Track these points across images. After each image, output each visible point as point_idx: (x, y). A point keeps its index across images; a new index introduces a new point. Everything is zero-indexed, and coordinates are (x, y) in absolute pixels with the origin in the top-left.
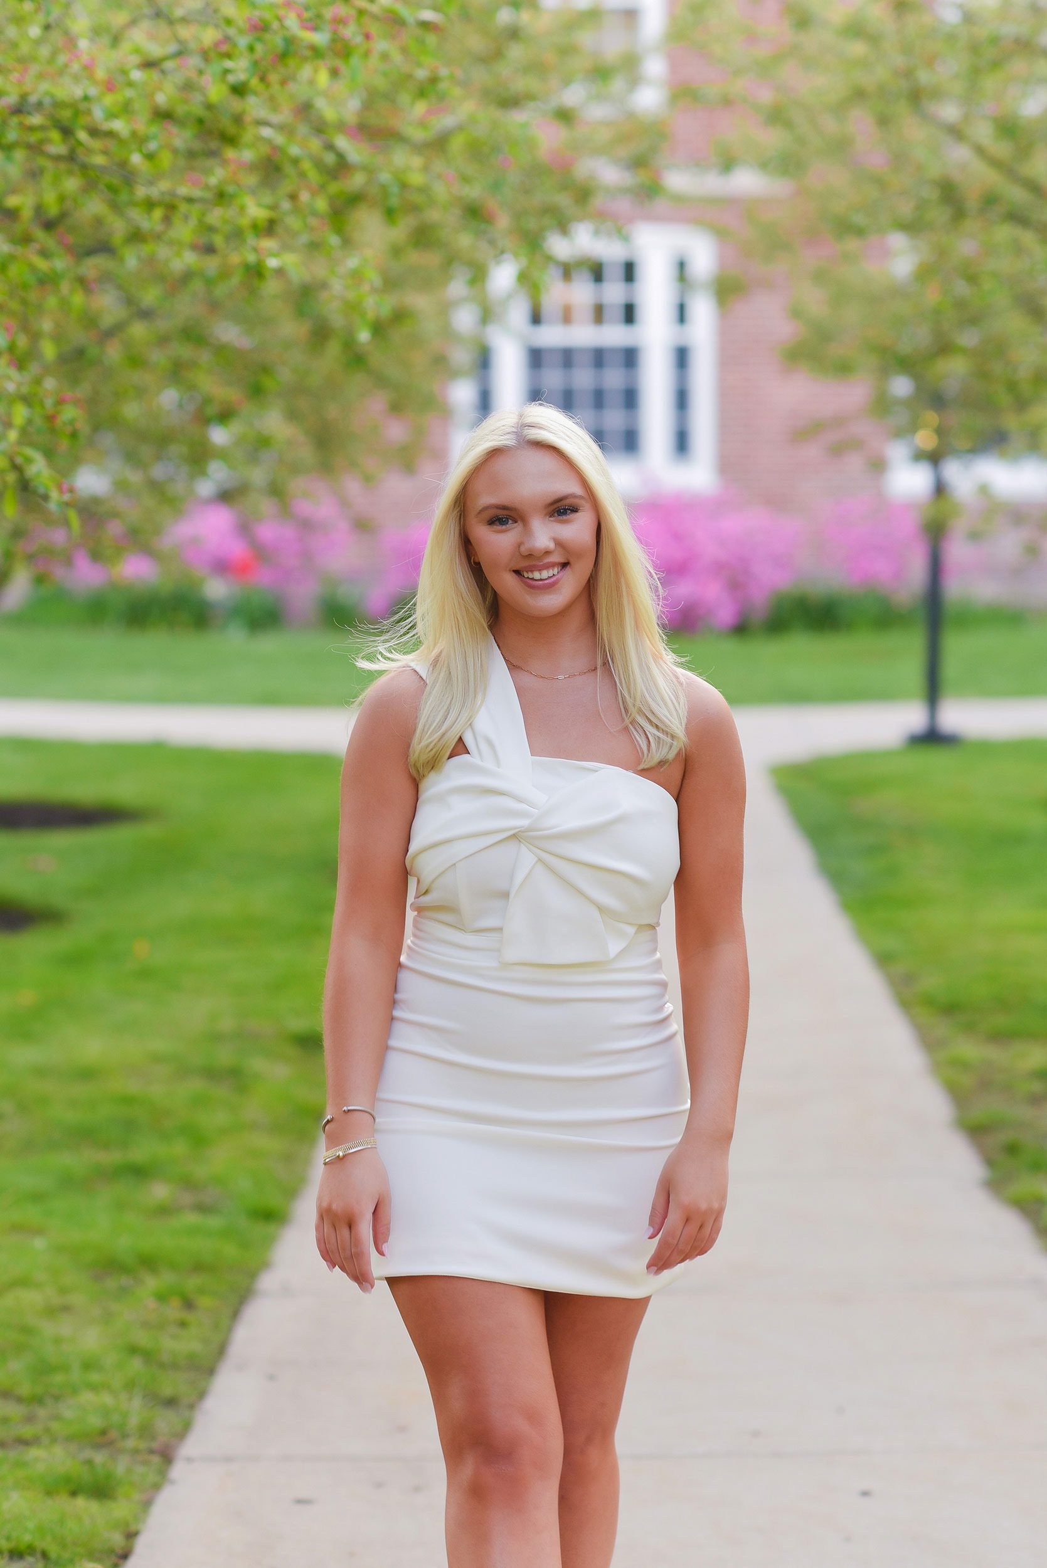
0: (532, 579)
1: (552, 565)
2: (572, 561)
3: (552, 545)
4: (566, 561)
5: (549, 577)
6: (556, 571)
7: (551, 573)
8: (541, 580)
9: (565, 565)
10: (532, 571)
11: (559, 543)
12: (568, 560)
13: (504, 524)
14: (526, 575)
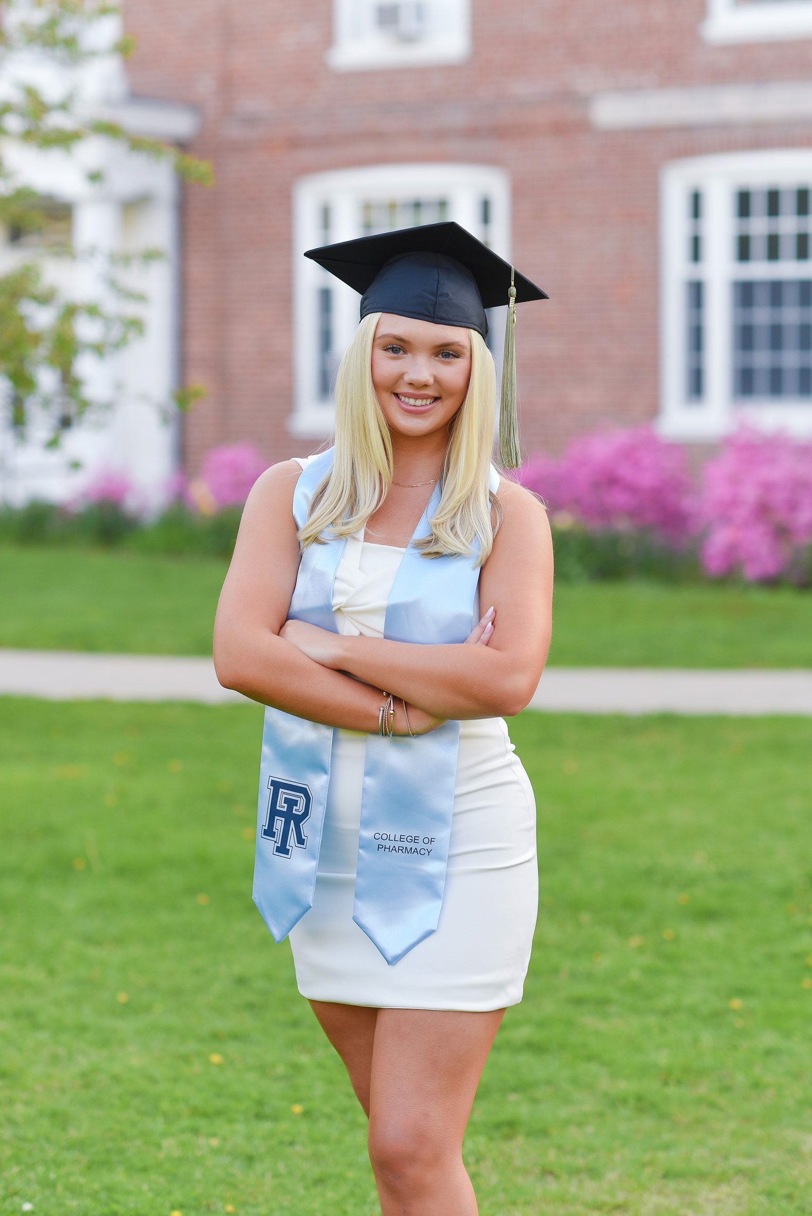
0: (407, 404)
1: (426, 397)
2: (443, 398)
3: (431, 381)
4: (439, 396)
5: (422, 406)
6: (429, 401)
7: (424, 402)
8: (415, 406)
9: (436, 399)
10: (409, 398)
11: (437, 380)
12: (441, 395)
13: (396, 353)
14: (403, 399)
